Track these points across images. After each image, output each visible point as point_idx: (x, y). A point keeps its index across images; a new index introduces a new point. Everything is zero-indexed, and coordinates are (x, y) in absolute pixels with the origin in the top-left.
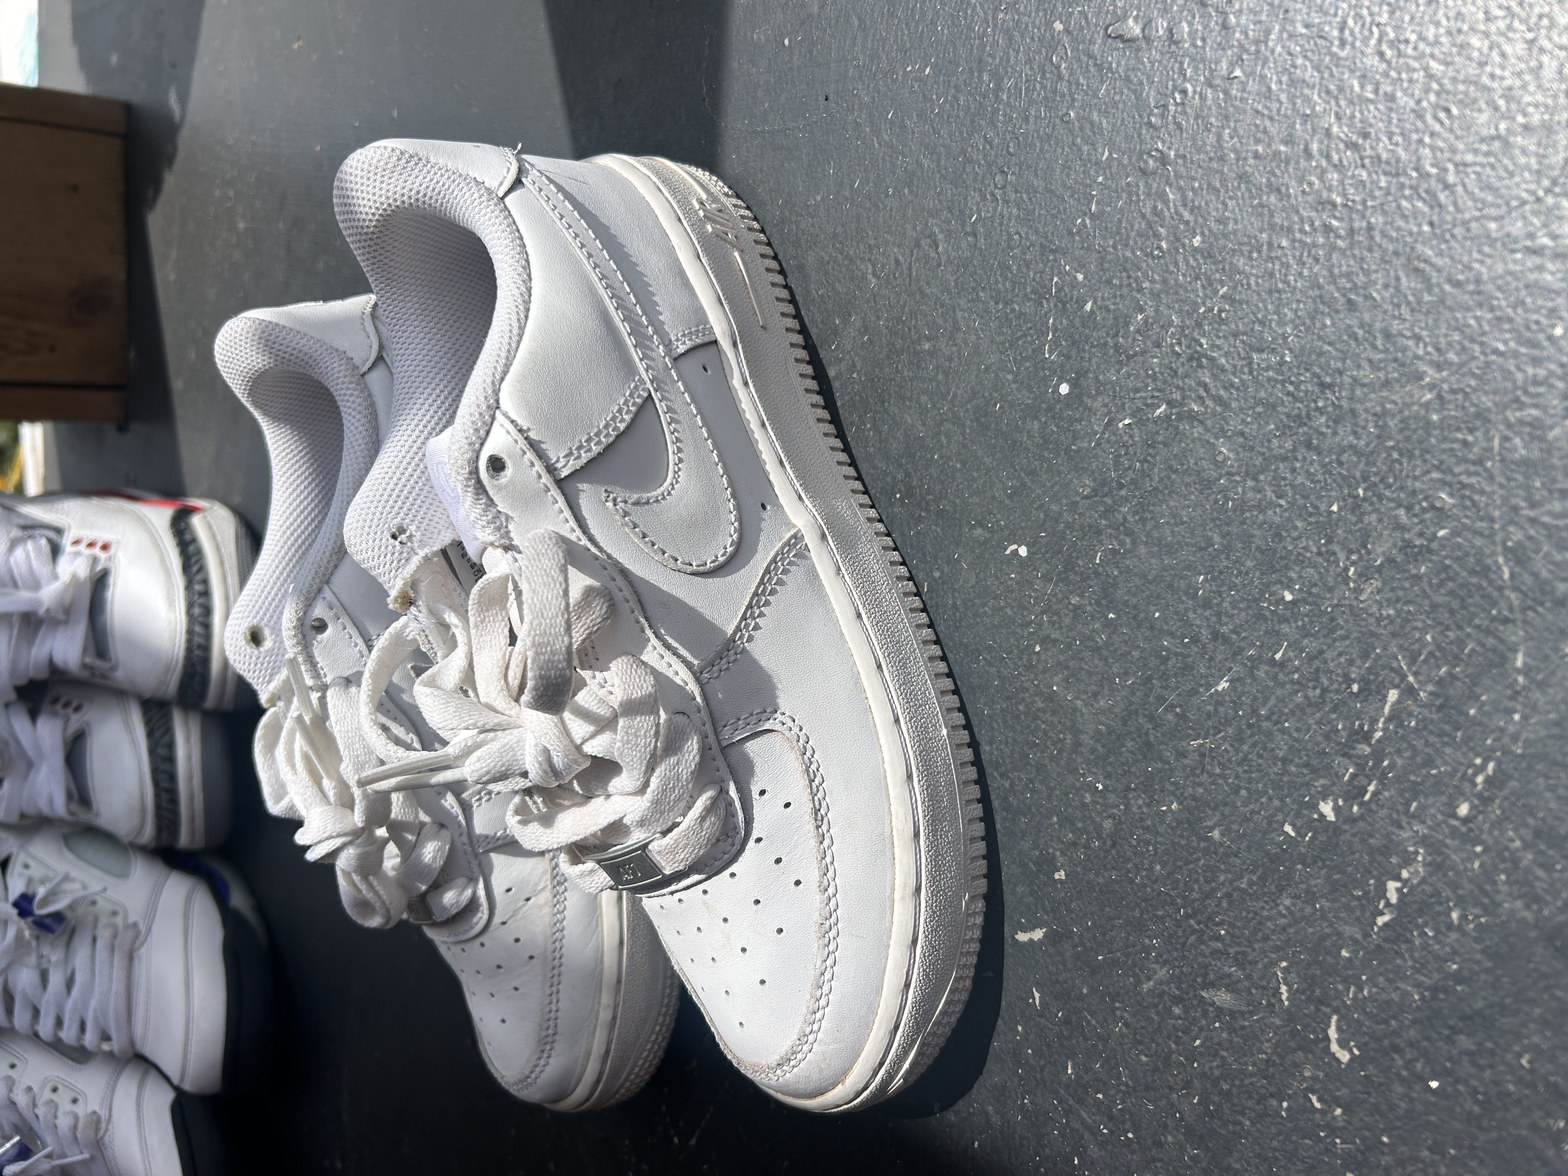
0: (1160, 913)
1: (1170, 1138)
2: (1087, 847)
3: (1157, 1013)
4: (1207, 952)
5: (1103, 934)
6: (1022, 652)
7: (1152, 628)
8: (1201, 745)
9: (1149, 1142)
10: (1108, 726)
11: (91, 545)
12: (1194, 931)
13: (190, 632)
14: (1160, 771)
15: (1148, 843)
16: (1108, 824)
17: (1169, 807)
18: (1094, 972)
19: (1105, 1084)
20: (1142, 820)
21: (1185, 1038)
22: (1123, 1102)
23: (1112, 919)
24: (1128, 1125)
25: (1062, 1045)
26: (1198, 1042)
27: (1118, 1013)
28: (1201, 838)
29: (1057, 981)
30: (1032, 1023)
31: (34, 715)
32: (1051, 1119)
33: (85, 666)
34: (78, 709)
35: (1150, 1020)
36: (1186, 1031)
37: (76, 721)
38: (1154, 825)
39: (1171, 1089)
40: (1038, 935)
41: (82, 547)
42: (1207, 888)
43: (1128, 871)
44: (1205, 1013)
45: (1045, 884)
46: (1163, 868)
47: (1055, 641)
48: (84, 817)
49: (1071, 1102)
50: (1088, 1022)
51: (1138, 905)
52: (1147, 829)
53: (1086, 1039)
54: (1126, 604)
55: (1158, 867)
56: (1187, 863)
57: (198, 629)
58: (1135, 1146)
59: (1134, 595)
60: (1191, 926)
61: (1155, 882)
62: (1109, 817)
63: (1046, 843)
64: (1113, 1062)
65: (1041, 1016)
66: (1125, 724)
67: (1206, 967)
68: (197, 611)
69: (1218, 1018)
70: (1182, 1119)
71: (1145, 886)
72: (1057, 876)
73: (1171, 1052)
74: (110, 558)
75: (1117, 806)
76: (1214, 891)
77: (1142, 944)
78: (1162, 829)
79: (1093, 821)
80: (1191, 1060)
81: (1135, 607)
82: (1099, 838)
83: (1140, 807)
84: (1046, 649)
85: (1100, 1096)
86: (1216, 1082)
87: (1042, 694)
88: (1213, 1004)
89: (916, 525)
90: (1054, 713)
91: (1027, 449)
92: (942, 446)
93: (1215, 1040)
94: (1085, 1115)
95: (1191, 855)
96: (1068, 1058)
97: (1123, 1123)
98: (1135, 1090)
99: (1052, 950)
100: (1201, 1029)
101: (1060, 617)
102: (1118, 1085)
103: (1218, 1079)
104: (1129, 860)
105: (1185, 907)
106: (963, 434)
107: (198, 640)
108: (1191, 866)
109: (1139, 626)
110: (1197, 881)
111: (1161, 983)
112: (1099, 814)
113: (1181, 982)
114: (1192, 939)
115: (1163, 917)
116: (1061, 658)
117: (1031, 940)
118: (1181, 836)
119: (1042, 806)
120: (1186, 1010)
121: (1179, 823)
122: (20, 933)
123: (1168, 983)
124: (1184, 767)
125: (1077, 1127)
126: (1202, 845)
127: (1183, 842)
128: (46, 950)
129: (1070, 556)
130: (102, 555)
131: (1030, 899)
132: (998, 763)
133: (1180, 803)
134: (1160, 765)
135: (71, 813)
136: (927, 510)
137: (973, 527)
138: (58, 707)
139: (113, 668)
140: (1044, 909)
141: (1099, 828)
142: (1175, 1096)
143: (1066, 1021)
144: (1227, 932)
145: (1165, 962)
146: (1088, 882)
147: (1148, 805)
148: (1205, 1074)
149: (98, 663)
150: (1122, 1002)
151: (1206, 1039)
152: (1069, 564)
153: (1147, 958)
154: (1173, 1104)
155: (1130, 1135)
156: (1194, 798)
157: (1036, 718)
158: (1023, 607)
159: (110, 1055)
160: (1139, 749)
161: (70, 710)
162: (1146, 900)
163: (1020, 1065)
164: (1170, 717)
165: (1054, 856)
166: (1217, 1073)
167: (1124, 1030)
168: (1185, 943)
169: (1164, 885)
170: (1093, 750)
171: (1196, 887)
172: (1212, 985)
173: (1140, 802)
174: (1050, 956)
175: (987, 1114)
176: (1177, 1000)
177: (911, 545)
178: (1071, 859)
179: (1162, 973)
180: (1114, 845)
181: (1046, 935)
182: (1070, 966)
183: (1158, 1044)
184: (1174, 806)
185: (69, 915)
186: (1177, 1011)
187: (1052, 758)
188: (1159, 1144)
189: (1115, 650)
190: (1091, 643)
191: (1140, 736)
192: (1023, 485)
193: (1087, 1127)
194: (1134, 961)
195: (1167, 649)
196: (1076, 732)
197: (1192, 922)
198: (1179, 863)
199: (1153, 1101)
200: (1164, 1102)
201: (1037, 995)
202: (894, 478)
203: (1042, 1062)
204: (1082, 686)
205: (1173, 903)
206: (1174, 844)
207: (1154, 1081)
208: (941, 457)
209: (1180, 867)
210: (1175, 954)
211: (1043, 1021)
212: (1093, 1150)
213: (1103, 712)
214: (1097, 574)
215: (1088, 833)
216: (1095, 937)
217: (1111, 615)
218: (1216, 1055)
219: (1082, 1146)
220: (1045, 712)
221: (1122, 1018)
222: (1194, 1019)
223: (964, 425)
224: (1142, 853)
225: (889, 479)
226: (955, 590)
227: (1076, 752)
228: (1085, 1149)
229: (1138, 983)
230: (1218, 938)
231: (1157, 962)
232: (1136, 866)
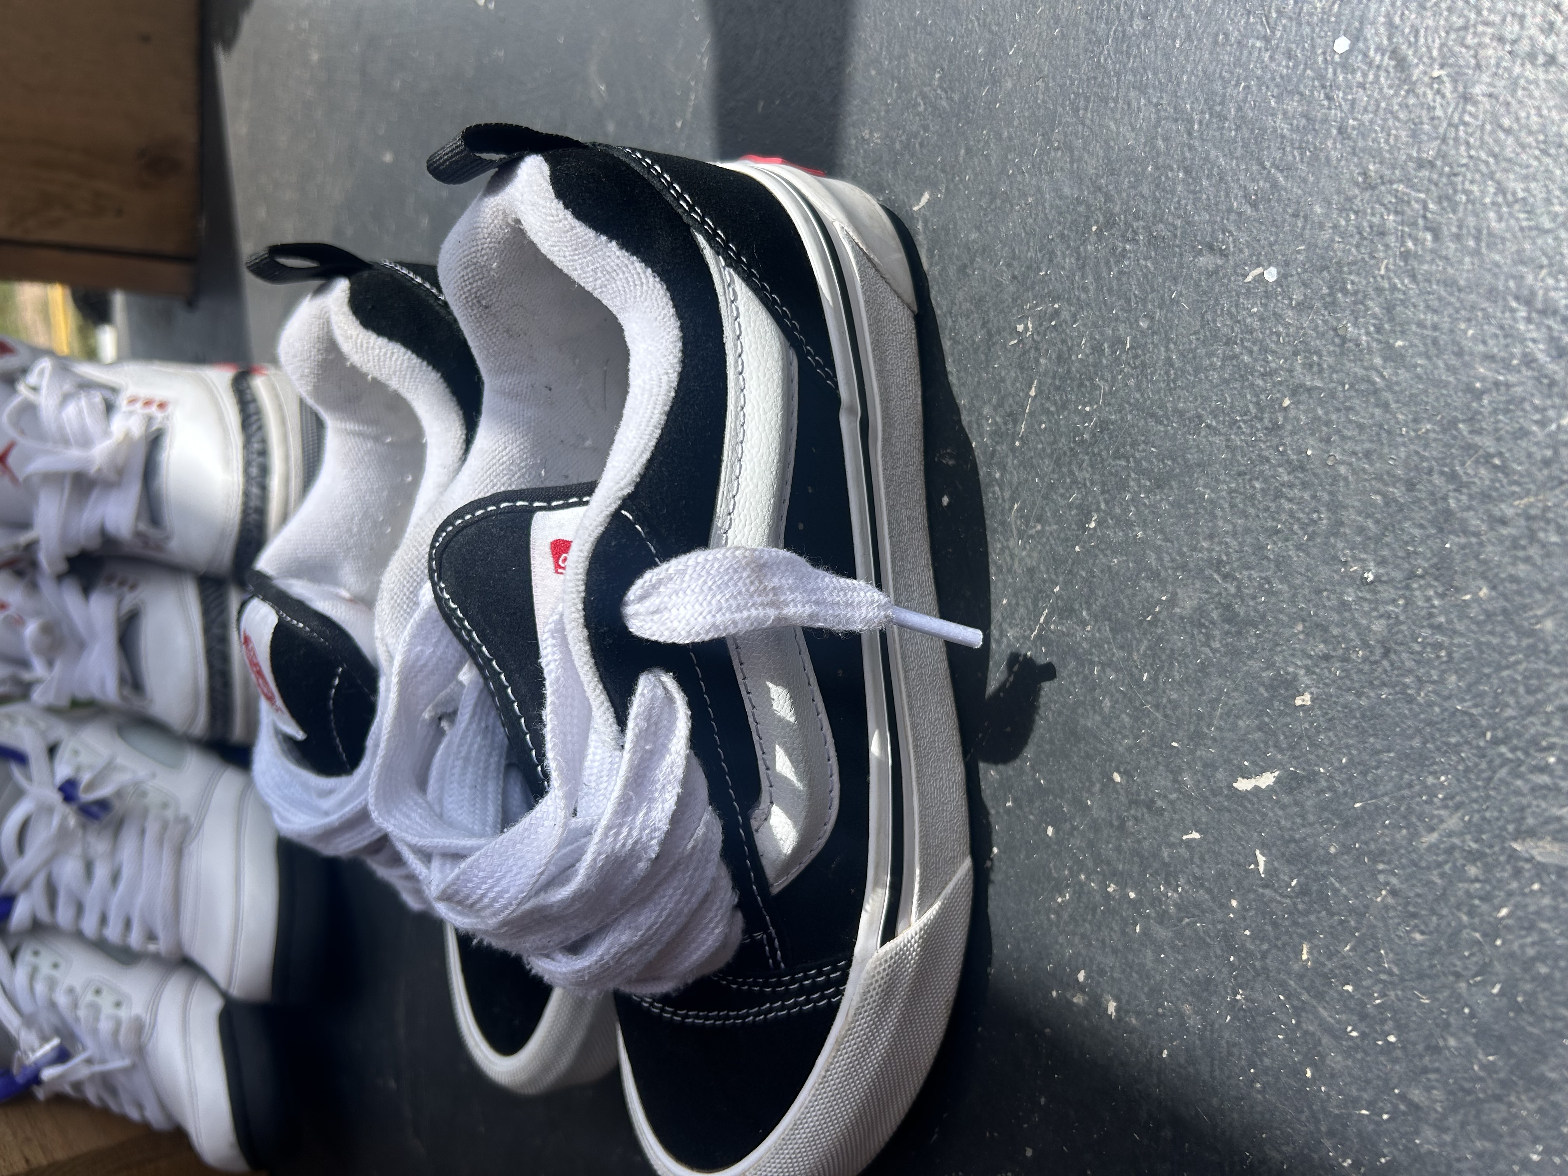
0: (1453, 740)
1: (1452, 1042)
2: (1345, 659)
3: (1442, 875)
4: (1525, 789)
5: (1364, 774)
6: (1261, 409)
7: (1460, 354)
8: (1531, 505)
9: (1420, 1047)
10: (1384, 495)
11: (148, 403)
12: (1506, 762)
13: (246, 494)
14: (1463, 547)
15: (1438, 646)
16: (1379, 626)
17: (1475, 594)
18: (1346, 825)
19: (1356, 972)
20: (1431, 615)
21: (1485, 908)
22: (1383, 995)
23: (1379, 752)
24: (1387, 1027)
25: (1295, 923)
26: (1504, 912)
27: (1381, 878)
28: (1522, 633)
29: (1293, 840)
30: (1252, 896)
31: (86, 590)
32: (1275, 1019)
33: (138, 534)
34: (133, 587)
35: (1429, 884)
36: (1486, 898)
37: (130, 600)
38: (1450, 622)
39: (1458, 976)
40: (1267, 780)
41: (138, 406)
42: (1531, 700)
43: (1407, 686)
44: (1517, 873)
45: (1281, 714)
46: (1459, 680)
47: (1309, 390)
48: (137, 704)
49: (1305, 997)
50: (1336, 891)
51: (1419, 731)
52: (1438, 628)
53: (1331, 914)
54: (1421, 325)
55: (1454, 678)
56: (1499, 668)
57: (255, 490)
58: (1399, 1053)
59: (1435, 311)
60: (1501, 755)
61: (1448, 698)
62: (1381, 616)
63: (1285, 661)
64: (1370, 944)
65: (1266, 886)
66: (1411, 486)
67: (1522, 809)
68: (254, 471)
69: (1538, 877)
70: (1472, 1015)
71: (1430, 704)
72: (1298, 702)
73: (1462, 926)
74: (167, 418)
75: (1394, 601)
76: (1540, 704)
77: (1423, 783)
78: (1460, 627)
79: (1356, 625)
80: (1491, 934)
81: (1435, 327)
82: (1365, 645)
83: (1428, 599)
84: (1299, 402)
85: (1349, 988)
86: (1528, 965)
87: (1289, 462)
88: (1530, 860)
89: (1118, 262)
90: (1305, 485)
91: (1283, 137)
92: (1158, 154)
93: (1532, 908)
94: (1324, 1013)
95: (1506, 657)
96: (1303, 938)
97: (1383, 1022)
98: (1402, 980)
99: (1286, 799)
100: (1510, 894)
101: (1320, 356)
102: (1377, 973)
103: (1534, 959)
104: (1410, 671)
105: (1493, 729)
106: (1190, 134)
107: (254, 503)
108: (1505, 673)
109: (1440, 354)
110: (1513, 692)
111: (1450, 834)
112: (1366, 614)
113: (1482, 832)
114: (1503, 773)
115: (1457, 745)
116: (1320, 412)
117: (1257, 788)
118: (1492, 633)
119: (1281, 611)
120: (1488, 868)
121: (1489, 615)
122: (64, 819)
123: (1461, 834)
124: (1501, 540)
125: (1311, 1028)
126: (1525, 642)
127: (1495, 641)
128: (92, 839)
129: (1340, 270)
130: (159, 415)
131: (1258, 735)
132: (1220, 562)
133: (1494, 588)
134: (1463, 540)
135: (123, 698)
136: (1135, 241)
137: (1200, 253)
138: (114, 585)
139: (168, 538)
140: (1276, 746)
141: (1363, 633)
142: (1463, 985)
143: (1303, 891)
144: (1559, 760)
145: (1457, 807)
146: (1345, 706)
147: (1442, 596)
148: (1512, 955)
149: (152, 532)
150: (1389, 863)
151: (1517, 906)
152: (1337, 285)
153: (1430, 802)
154: (1459, 997)
155: (1392, 1039)
156: (1514, 579)
157: (1278, 495)
158: (1265, 350)
159: (156, 958)
160: (1433, 522)
161: (126, 589)
162: (1430, 723)
163: (1232, 950)
164: (1483, 471)
165: (1295, 675)
166: (1531, 952)
167: (1390, 900)
168: (1490, 779)
169: (1462, 700)
170: (1361, 530)
171: (1511, 701)
172: (1532, 833)
173: (1431, 593)
174: (1283, 807)
175: (1181, 1015)
176: (1473, 857)
177: (1110, 291)
178: (1320, 678)
179: (1453, 822)
180: (1386, 654)
181: (1278, 780)
182: (1311, 818)
183: (1441, 917)
184: (1484, 592)
185: (117, 805)
186: (1472, 871)
187: (1299, 547)
188: (1435, 1050)
189: (1402, 391)
190: (1364, 386)
191: (1434, 503)
192: (1275, 185)
193: (1328, 1030)
194: (1409, 807)
195: (1483, 380)
196: (1335, 507)
197: (1503, 749)
198: (1487, 670)
199: (1431, 993)
200: (1446, 993)
201: (1261, 859)
202: (1088, 207)
203: (1265, 947)
204: (1349, 445)
205: (1474, 724)
206: (1479, 645)
207: (1432, 966)
208: (1157, 168)
209: (1488, 676)
210: (1474, 795)
211: (1267, 892)
212: (1335, 1060)
213: (1379, 478)
214: (1379, 290)
215: (1348, 641)
216: (1350, 778)
217: (1399, 343)
218: (1531, 927)
219: (1319, 1054)
220: (1291, 486)
221: (1387, 883)
222: (1500, 881)
223: (1190, 121)
224: (1429, 662)
225: (1082, 209)
226: (1169, 340)
227: (1336, 535)
228: (1323, 1057)
229: (1415, 835)
230: (1545, 769)
231: (1446, 807)
232: (1419, 679)
